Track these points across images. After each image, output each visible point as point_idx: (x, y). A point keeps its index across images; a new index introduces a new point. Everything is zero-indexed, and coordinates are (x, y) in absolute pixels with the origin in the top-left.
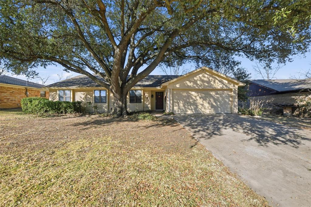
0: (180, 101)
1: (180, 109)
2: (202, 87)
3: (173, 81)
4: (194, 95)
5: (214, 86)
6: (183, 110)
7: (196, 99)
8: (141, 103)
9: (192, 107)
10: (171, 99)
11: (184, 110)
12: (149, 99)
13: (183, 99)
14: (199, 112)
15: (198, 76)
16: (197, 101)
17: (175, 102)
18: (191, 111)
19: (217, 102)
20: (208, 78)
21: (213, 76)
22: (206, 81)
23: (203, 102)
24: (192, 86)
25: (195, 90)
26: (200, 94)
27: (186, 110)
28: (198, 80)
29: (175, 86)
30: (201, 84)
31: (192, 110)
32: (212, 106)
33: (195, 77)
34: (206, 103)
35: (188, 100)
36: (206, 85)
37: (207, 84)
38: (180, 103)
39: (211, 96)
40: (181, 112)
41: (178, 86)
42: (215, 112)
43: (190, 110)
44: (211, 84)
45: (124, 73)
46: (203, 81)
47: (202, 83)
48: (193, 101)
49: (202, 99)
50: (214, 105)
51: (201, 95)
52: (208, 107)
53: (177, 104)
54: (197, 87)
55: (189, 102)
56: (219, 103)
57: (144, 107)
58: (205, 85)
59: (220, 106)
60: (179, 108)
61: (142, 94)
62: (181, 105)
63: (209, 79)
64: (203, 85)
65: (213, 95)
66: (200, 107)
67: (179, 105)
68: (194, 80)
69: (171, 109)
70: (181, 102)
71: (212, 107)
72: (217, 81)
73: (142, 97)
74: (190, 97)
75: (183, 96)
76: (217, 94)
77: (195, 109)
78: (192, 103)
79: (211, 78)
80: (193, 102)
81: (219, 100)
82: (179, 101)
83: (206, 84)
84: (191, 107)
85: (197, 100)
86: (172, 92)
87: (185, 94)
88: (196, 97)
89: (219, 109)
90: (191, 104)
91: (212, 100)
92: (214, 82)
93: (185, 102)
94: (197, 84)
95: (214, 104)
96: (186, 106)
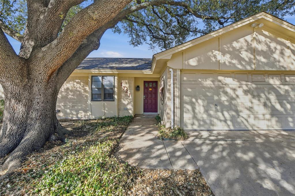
0: (197, 100)
1: (198, 120)
2: (253, 66)
3: (184, 48)
4: (230, 86)
5: (281, 64)
6: (204, 121)
7: (234, 96)
8: (114, 101)
9: (226, 113)
10: (177, 93)
11: (208, 121)
12: (129, 93)
13: (206, 96)
14: (243, 127)
15: (242, 40)
16: (238, 100)
17: (187, 103)
18: (223, 123)
19: (285, 102)
20: (266, 44)
21: (279, 39)
22: (262, 51)
23: (252, 103)
24: (227, 63)
25: (233, 72)
26: (244, 83)
27: (211, 121)
28: (241, 48)
29: (186, 62)
30: (250, 59)
31: (225, 121)
32: (274, 113)
33: (235, 42)
34: (259, 105)
35: (216, 98)
36: (262, 62)
37: (264, 58)
38: (197, 104)
39: (272, 89)
40: (200, 125)
41: (193, 62)
42: (281, 127)
43: (221, 121)
44: (275, 59)
45: (42, 17)
46: (254, 51)
47: (252, 57)
48: (229, 100)
49: (249, 96)
50: (277, 110)
51: (247, 85)
52: (264, 115)
53: (189, 107)
54: (240, 67)
55: (219, 103)
56: (289, 106)
57: (119, 110)
58: (259, 61)
59: (291, 113)
60: (195, 117)
61: (116, 84)
62: (200, 108)
63: (269, 47)
64: (254, 61)
65: (275, 86)
66: (245, 113)
67: (194, 109)
68: (234, 48)
69: (177, 119)
70: (200, 101)
71: (272, 115)
72: (288, 52)
73: (116, 90)
74: (221, 90)
75: (204, 87)
76: (285, 83)
77: (233, 119)
78: (227, 105)
79: (273, 45)
80: (227, 101)
81: (289, 99)
82: (194, 100)
83: (263, 60)
84: (223, 115)
85: (237, 96)
86: (178, 77)
87: (208, 83)
88: (234, 90)
89: (290, 119)
90: (223, 108)
91: (273, 97)
92: (282, 53)
93: (208, 103)
94: (240, 59)
95: (278, 106)
96: (212, 112)
